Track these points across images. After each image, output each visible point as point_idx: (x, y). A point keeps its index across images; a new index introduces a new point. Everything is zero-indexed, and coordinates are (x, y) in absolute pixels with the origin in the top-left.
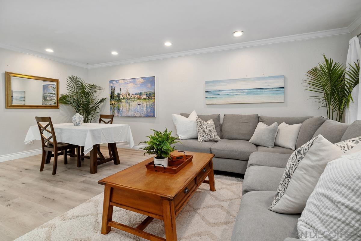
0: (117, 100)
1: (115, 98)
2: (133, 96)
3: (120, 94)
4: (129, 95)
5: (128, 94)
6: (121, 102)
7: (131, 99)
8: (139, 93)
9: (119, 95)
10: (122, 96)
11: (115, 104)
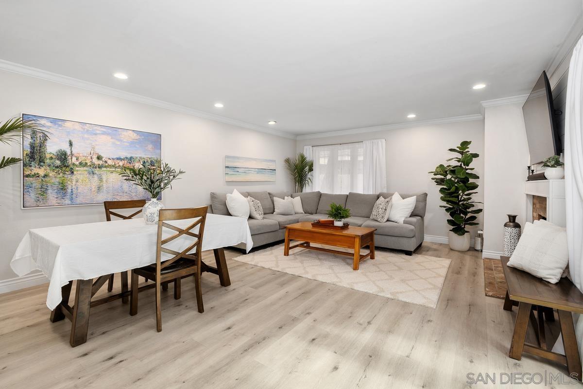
0: (57, 167)
1: (48, 161)
2: (110, 162)
3: (69, 153)
4: (99, 158)
5: (95, 157)
6: (73, 172)
7: (106, 167)
8: (127, 158)
9: (63, 157)
10: (74, 159)
11: (45, 176)
